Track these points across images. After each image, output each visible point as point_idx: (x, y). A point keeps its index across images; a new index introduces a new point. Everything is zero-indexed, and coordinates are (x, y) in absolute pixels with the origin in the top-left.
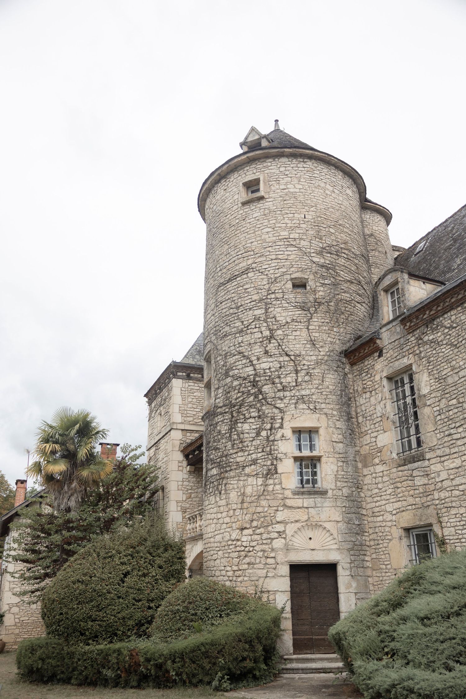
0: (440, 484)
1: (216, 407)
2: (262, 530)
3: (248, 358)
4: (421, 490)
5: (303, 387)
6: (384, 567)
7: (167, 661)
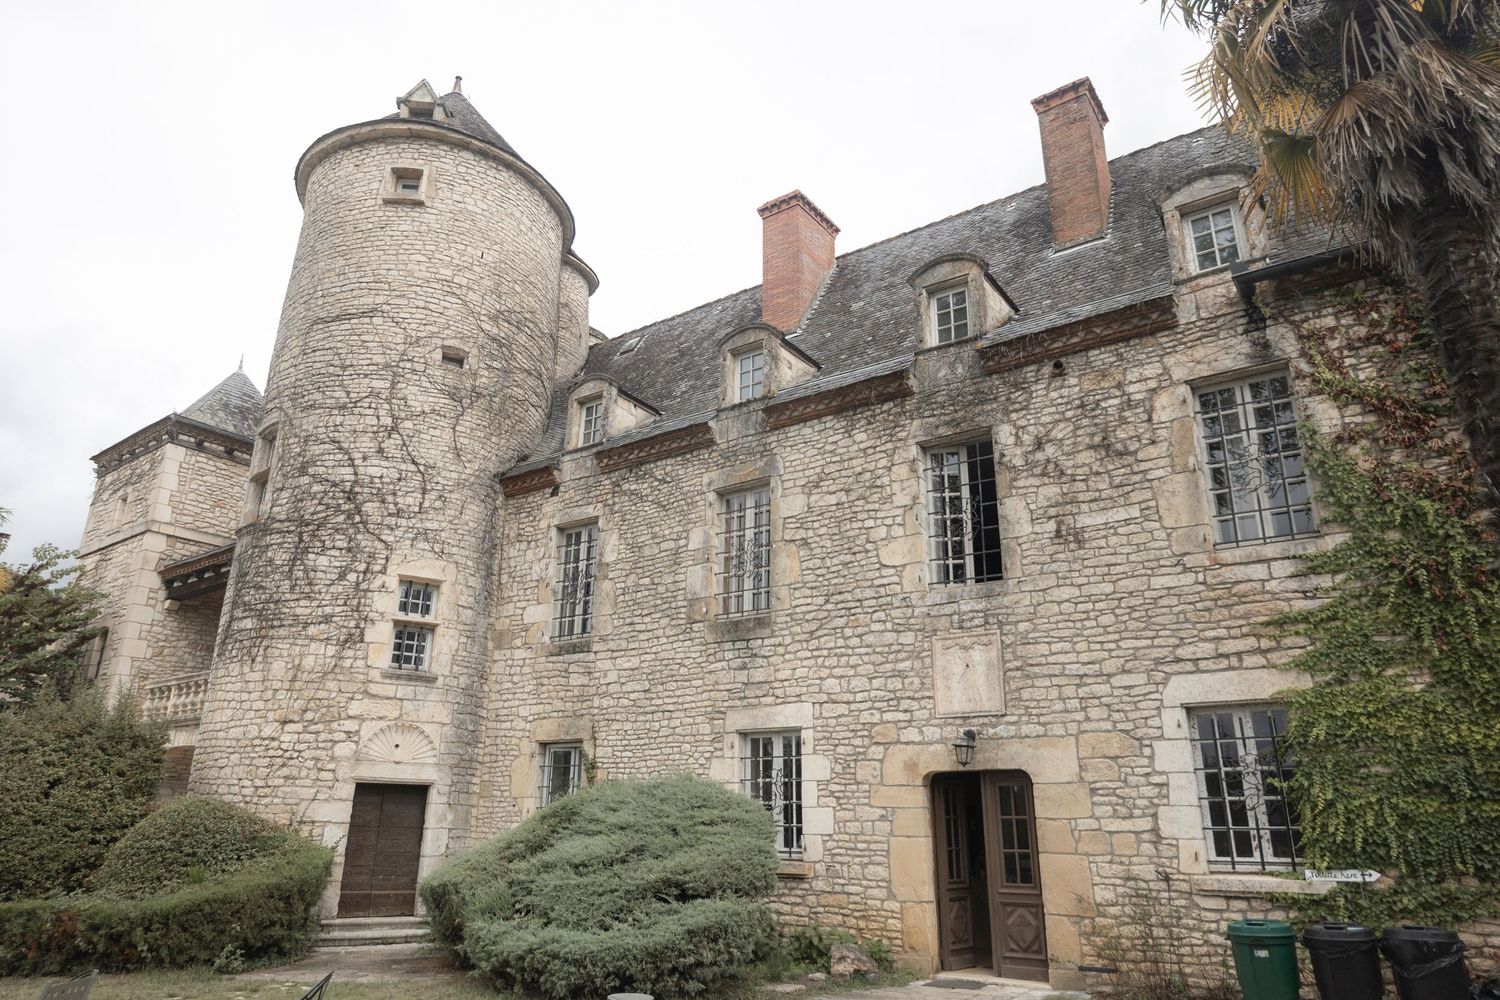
0: (604, 688)
1: (272, 519)
2: (320, 727)
3: (347, 453)
4: (576, 693)
5: (430, 517)
6: (499, 793)
7: (134, 929)
